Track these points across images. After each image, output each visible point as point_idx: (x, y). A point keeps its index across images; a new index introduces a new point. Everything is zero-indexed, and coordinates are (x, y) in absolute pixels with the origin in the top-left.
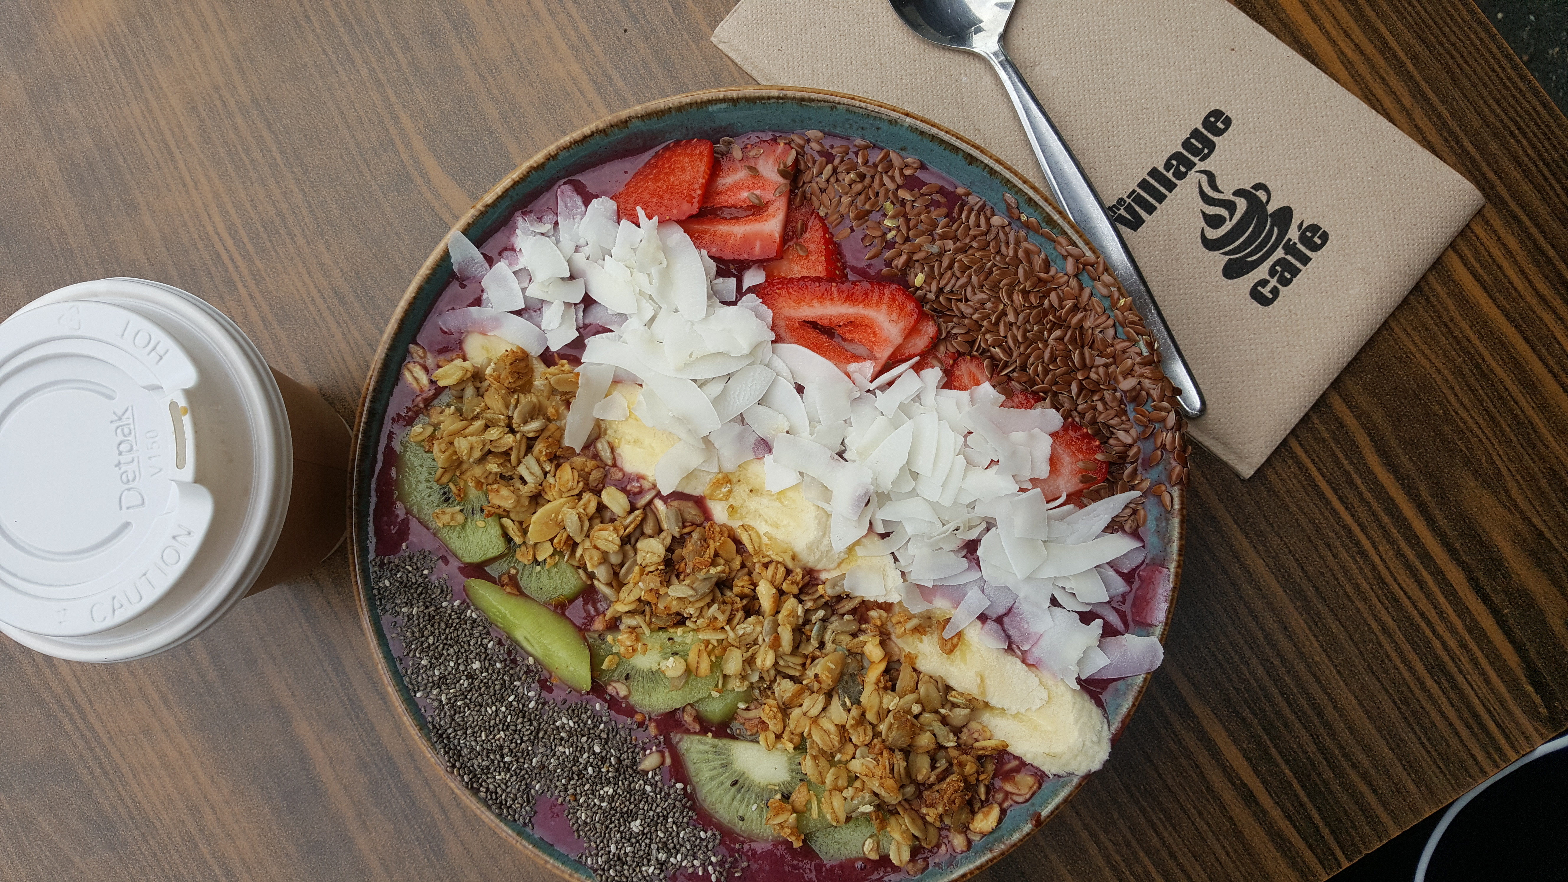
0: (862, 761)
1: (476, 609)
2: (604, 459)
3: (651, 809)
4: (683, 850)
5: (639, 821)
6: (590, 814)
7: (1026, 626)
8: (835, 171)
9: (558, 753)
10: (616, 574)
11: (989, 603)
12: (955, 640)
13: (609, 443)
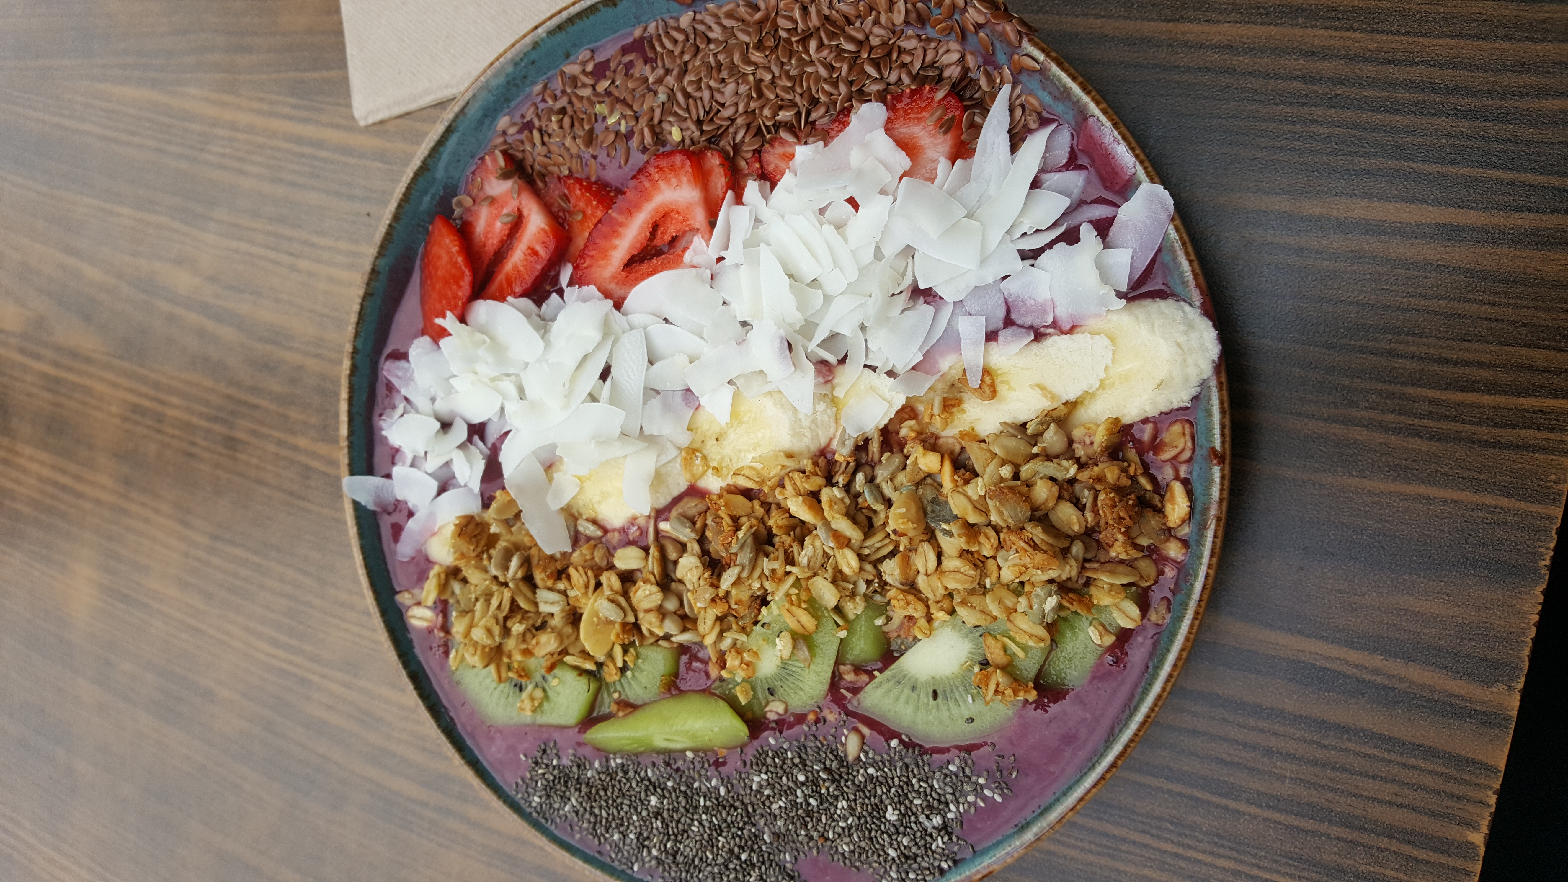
0: (1008, 563)
1: (615, 754)
2: (593, 535)
3: (890, 788)
4: (949, 797)
5: (890, 808)
6: (847, 840)
7: (1033, 302)
8: (540, 130)
9: (777, 812)
10: (684, 617)
11: (983, 319)
12: (988, 380)
13: (587, 520)
